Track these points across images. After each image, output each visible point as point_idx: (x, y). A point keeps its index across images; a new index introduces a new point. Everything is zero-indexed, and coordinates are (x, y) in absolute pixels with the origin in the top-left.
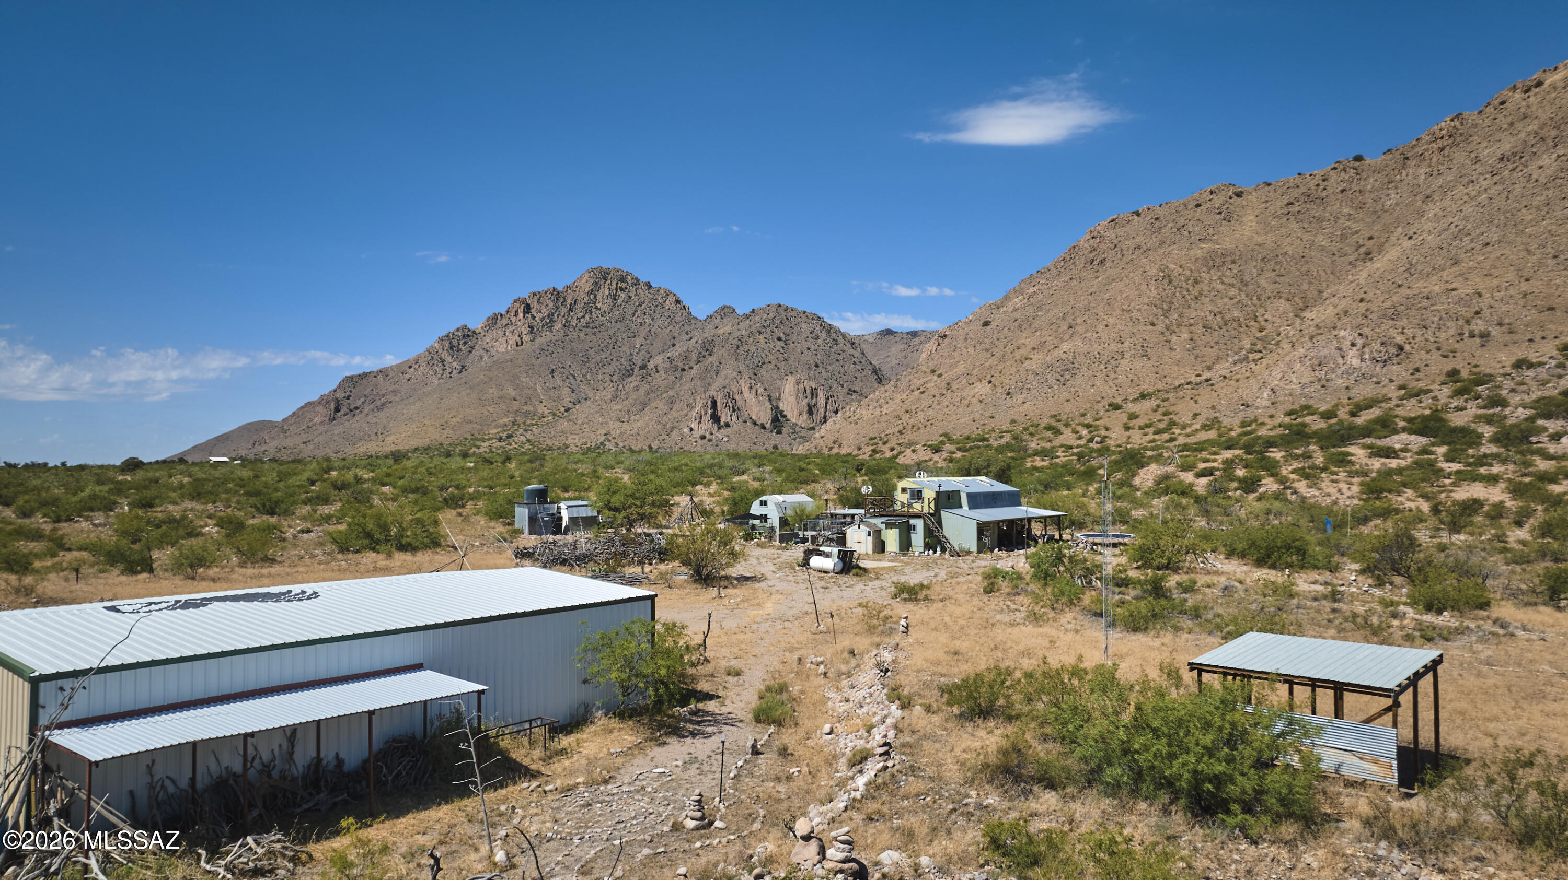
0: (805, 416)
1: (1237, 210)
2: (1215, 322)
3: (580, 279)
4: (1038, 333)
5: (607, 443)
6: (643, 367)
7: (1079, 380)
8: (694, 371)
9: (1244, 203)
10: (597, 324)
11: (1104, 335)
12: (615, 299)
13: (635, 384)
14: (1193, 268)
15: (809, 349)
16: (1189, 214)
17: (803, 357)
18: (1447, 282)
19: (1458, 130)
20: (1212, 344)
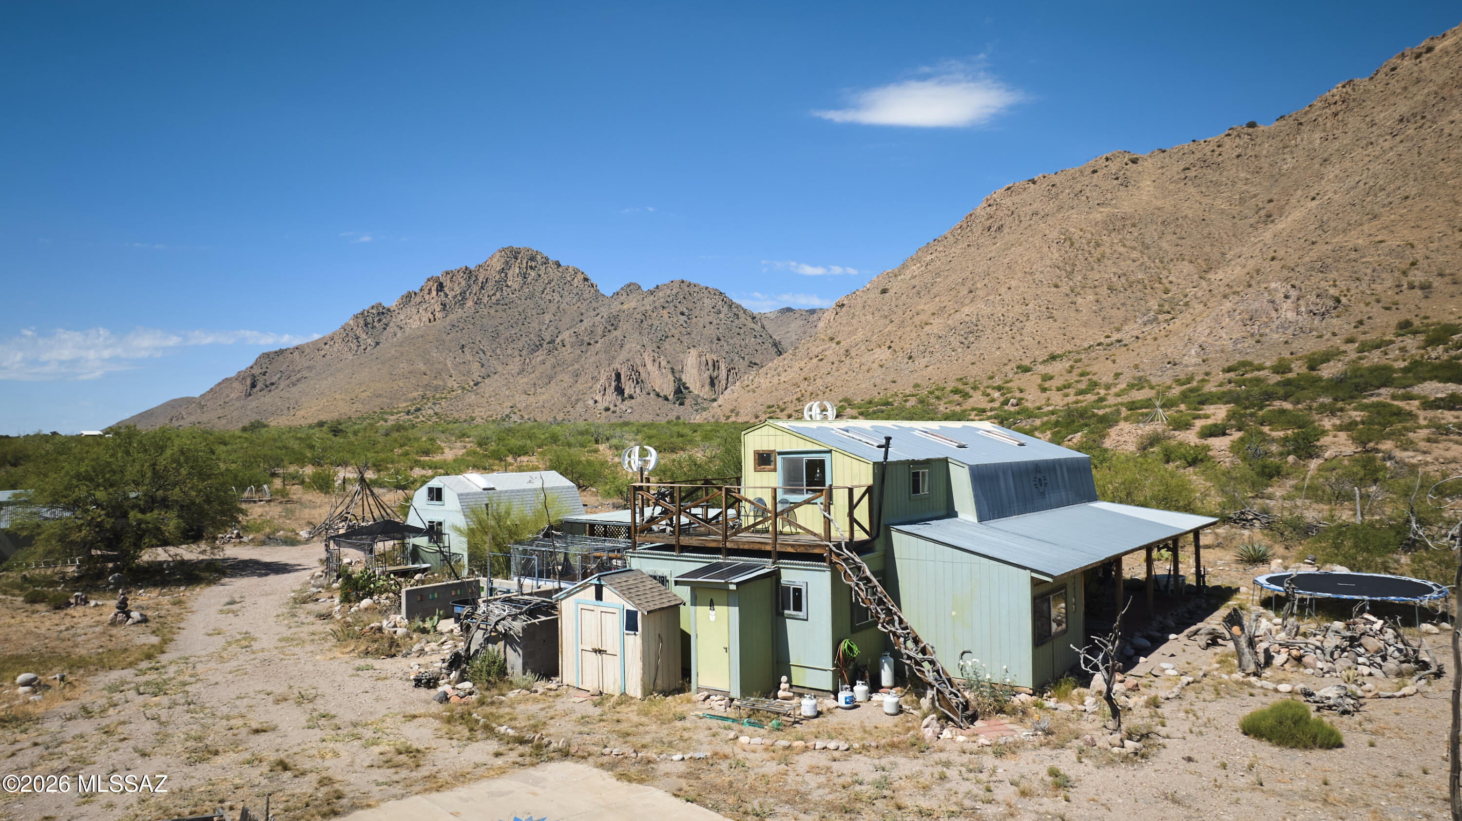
0: (707, 388)
1: (1134, 175)
2: (1119, 284)
3: (491, 258)
4: (937, 299)
5: (512, 415)
6: (552, 342)
7: (983, 343)
8: (598, 345)
9: (1140, 169)
10: (507, 301)
11: (1007, 297)
12: (525, 278)
13: (541, 358)
14: (1094, 231)
15: (711, 323)
16: (1086, 180)
17: (706, 332)
18: (1370, 235)
19: (1350, 95)
20: (1119, 305)
